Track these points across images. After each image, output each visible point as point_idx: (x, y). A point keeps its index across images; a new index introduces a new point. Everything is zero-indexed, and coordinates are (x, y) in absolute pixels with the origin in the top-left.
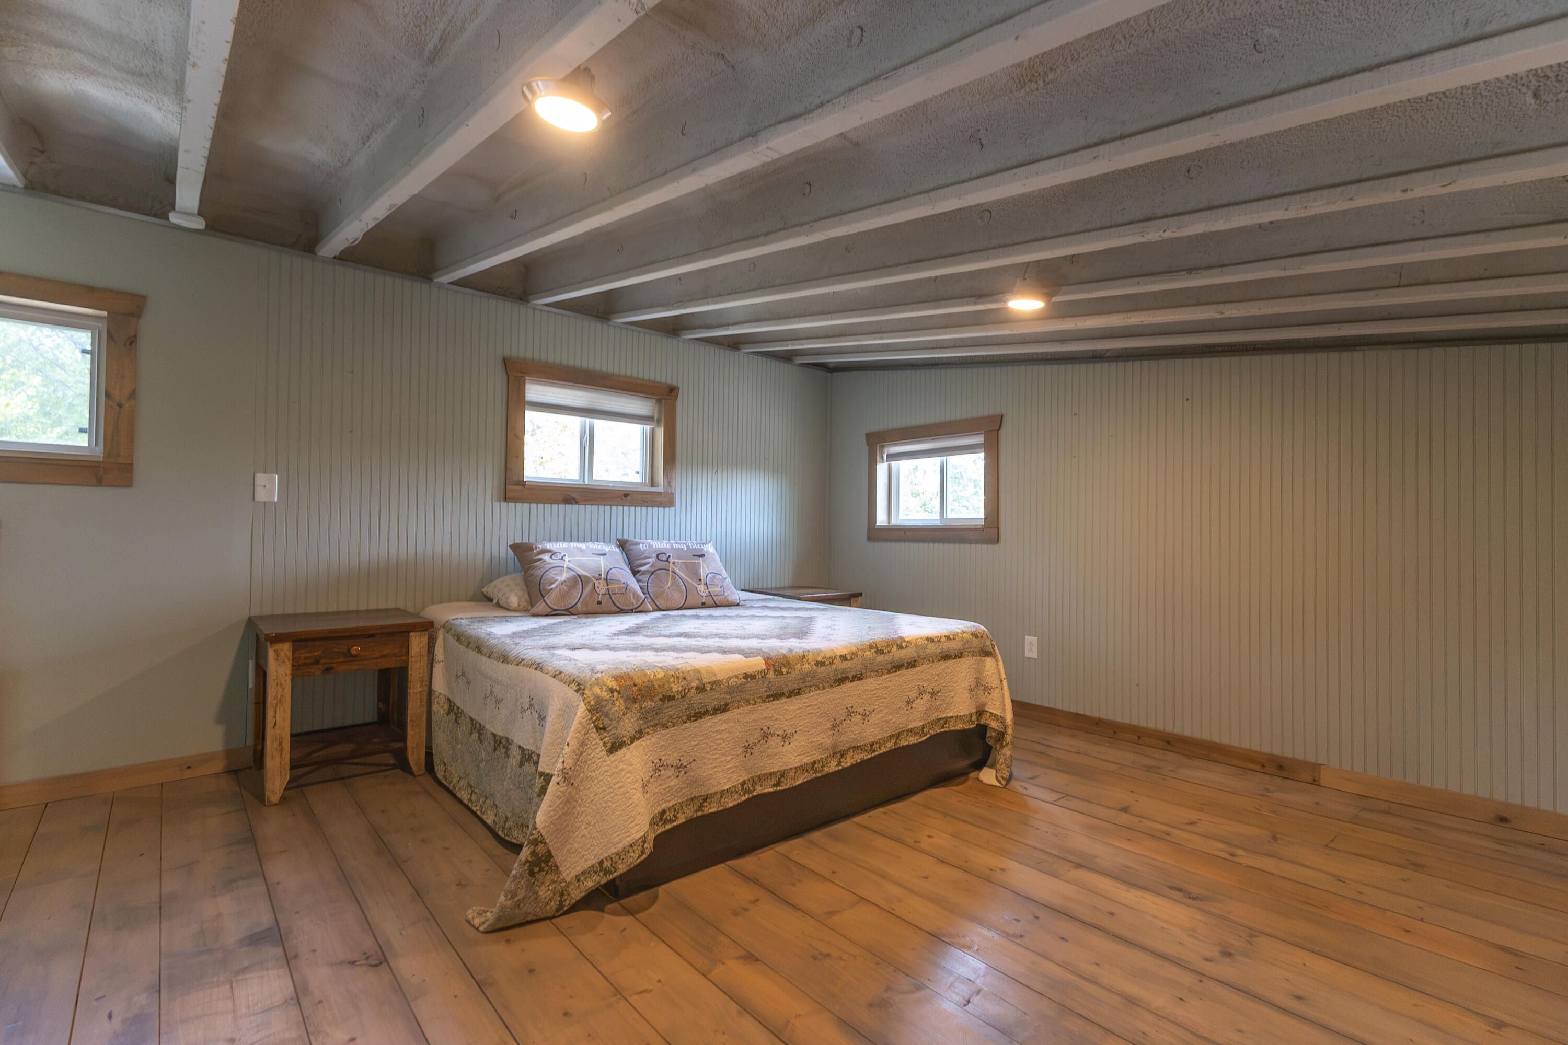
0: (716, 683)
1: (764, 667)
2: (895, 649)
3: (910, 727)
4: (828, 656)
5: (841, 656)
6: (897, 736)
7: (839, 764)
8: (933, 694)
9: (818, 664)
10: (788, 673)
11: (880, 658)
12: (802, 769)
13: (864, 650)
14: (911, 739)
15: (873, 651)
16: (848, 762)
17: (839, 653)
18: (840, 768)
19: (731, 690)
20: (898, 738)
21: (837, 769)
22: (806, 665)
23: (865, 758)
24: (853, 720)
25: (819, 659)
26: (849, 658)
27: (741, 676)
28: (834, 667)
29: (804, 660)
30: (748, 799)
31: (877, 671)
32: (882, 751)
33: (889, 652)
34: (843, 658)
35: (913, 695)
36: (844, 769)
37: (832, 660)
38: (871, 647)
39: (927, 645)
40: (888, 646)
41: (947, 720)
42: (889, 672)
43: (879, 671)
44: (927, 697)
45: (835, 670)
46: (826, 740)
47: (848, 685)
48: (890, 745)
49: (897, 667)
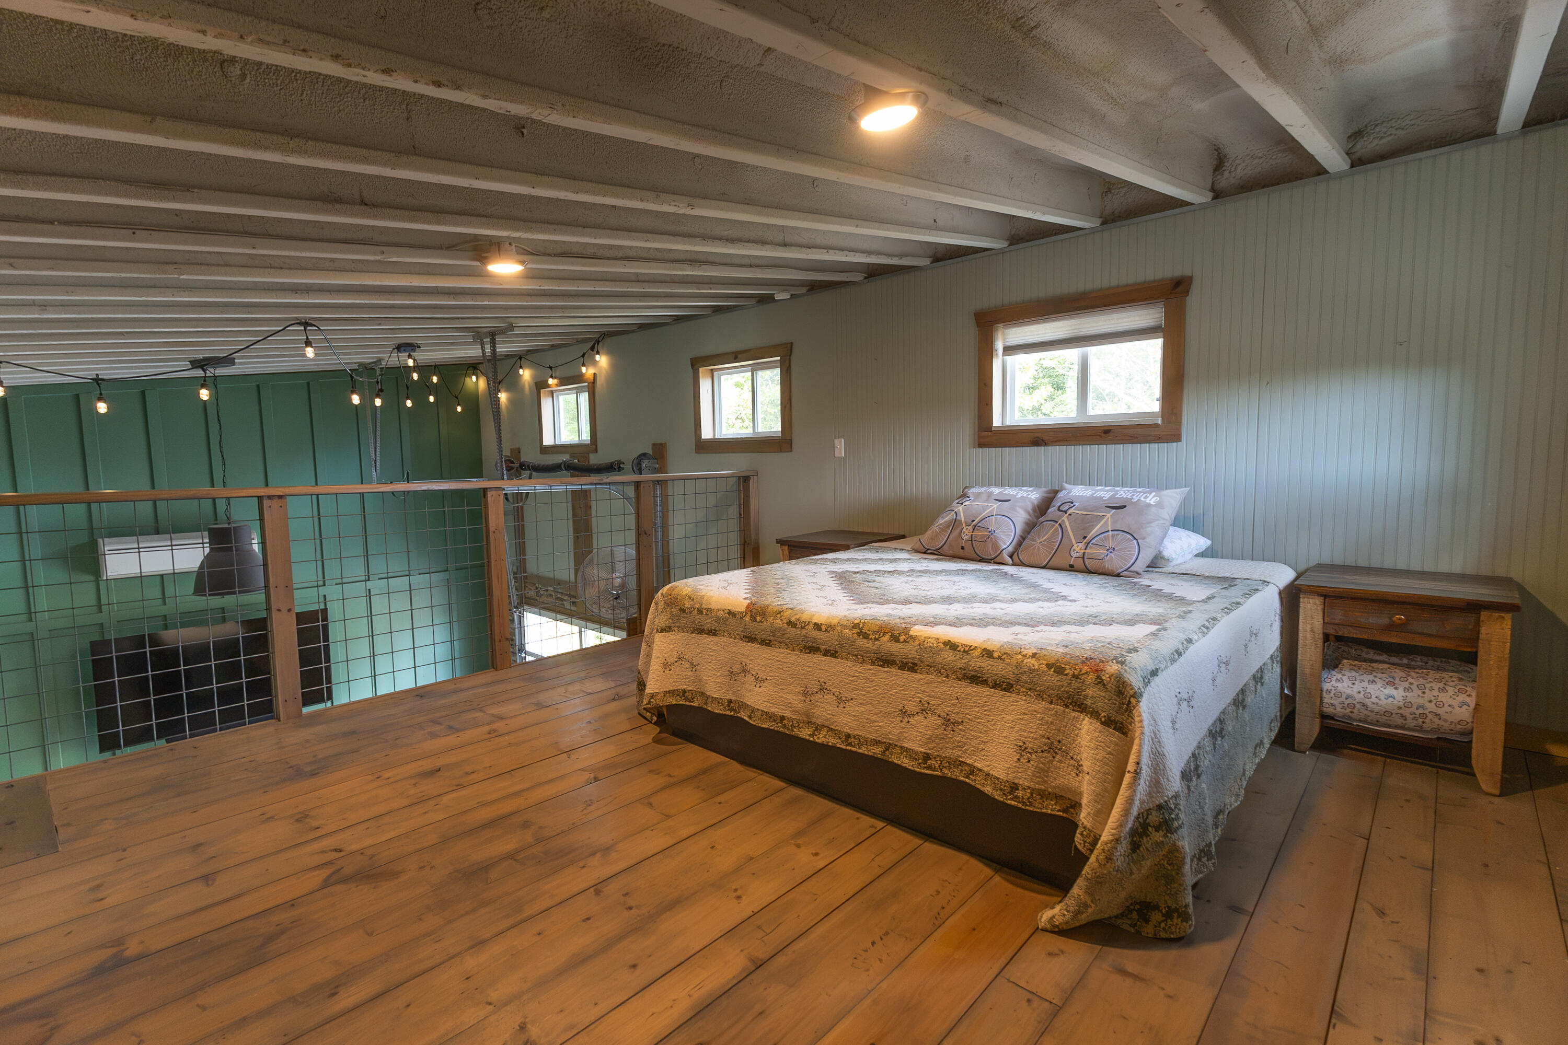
0: (709, 610)
1: (744, 610)
2: (887, 637)
3: (906, 745)
4: (802, 619)
5: (816, 624)
6: (888, 747)
7: (812, 735)
8: (947, 722)
9: (790, 623)
10: (760, 622)
11: (862, 643)
12: (770, 716)
13: (844, 627)
14: (906, 761)
15: (855, 631)
16: (821, 738)
17: (814, 620)
18: (811, 739)
19: (718, 620)
20: (887, 749)
21: (807, 738)
22: (778, 621)
23: (838, 745)
24: (826, 697)
25: (793, 619)
26: (823, 629)
27: (726, 611)
28: (804, 632)
29: (779, 615)
30: (732, 716)
31: (856, 656)
32: (860, 751)
33: (876, 639)
34: (818, 627)
35: (911, 707)
36: (814, 743)
37: (805, 624)
38: (856, 626)
39: (941, 650)
40: (879, 632)
41: (973, 770)
42: (873, 663)
43: (861, 657)
44: (933, 720)
45: (805, 636)
46: (796, 701)
47: (818, 658)
48: (876, 751)
49: (886, 661)
